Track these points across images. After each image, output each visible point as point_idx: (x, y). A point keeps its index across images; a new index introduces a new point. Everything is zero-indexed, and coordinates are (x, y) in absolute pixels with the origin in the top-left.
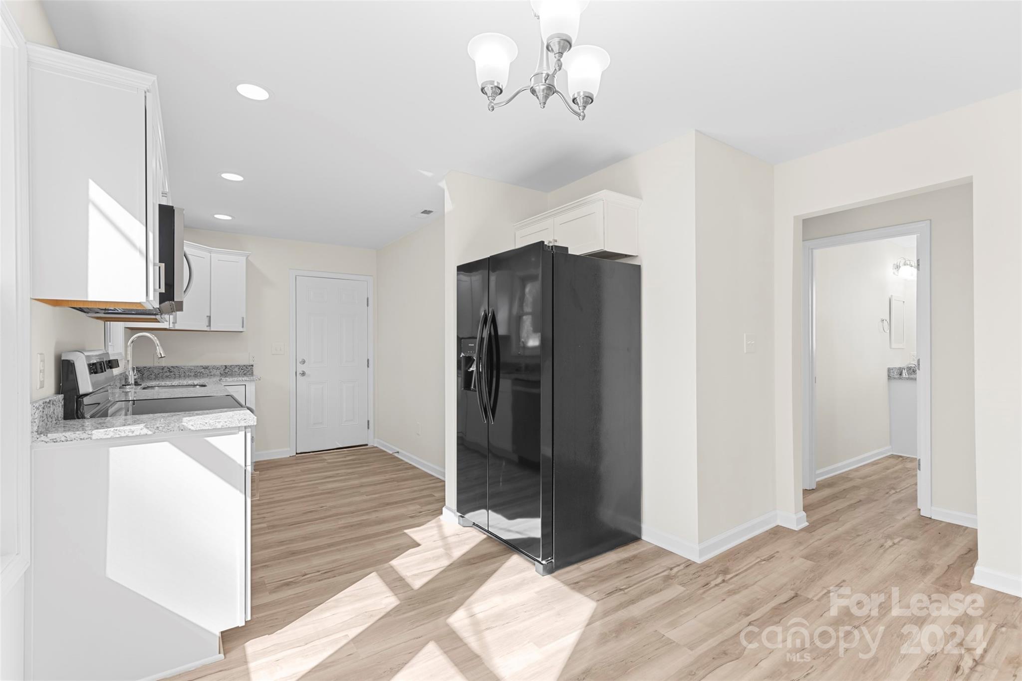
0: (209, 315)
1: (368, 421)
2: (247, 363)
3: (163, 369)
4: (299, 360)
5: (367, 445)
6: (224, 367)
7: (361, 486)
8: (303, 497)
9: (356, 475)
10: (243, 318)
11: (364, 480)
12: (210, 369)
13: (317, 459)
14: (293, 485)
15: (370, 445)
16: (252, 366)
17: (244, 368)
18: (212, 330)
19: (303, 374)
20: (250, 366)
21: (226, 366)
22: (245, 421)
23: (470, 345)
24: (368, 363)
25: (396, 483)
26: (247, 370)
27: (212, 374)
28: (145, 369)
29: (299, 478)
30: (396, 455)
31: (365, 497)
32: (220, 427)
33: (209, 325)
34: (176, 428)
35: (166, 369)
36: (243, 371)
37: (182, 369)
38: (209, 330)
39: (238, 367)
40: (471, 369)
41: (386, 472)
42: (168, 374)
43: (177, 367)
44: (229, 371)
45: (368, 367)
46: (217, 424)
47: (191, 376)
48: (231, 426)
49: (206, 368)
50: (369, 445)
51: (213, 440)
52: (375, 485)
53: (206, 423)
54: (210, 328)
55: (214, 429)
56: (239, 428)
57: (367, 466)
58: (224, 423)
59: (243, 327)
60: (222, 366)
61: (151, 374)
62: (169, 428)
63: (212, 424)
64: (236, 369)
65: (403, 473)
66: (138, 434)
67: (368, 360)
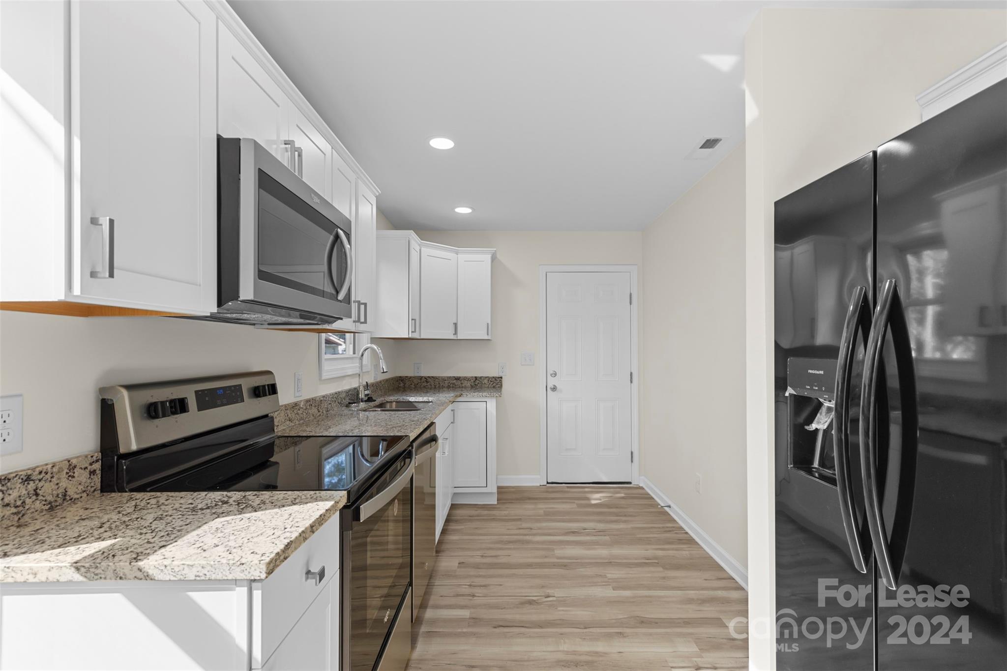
0: (455, 322)
1: (632, 453)
2: (496, 375)
3: (421, 379)
4: (550, 372)
5: (630, 483)
6: (474, 379)
7: (610, 563)
8: (529, 566)
9: (608, 537)
10: (488, 324)
11: (617, 551)
12: (461, 380)
13: (567, 495)
14: (527, 538)
15: (635, 483)
16: (501, 378)
17: (493, 380)
18: (458, 338)
19: (554, 389)
20: (499, 378)
21: (476, 377)
22: (242, 567)
23: (810, 371)
24: (631, 378)
25: (661, 569)
26: (496, 382)
27: (463, 385)
28: (406, 378)
29: (539, 525)
30: (667, 509)
31: (609, 593)
32: (193, 578)
33: (456, 333)
34: (110, 573)
35: (423, 380)
36: (492, 383)
37: (437, 380)
38: (456, 339)
39: (487, 379)
40: (814, 426)
41: (648, 541)
42: (426, 384)
43: (432, 377)
44: (478, 383)
45: (631, 382)
46: (186, 571)
47: (444, 387)
48: (213, 577)
49: (458, 379)
50: (633, 483)
51: (198, 597)
52: (629, 565)
53: (166, 566)
54: (457, 337)
55: (180, 580)
56: (236, 582)
57: (625, 522)
58: (200, 568)
59: (488, 334)
60: (472, 377)
61: (411, 384)
62: (97, 571)
63: (177, 569)
64: (486, 381)
65: (673, 549)
66: (44, 579)
67: (631, 373)
